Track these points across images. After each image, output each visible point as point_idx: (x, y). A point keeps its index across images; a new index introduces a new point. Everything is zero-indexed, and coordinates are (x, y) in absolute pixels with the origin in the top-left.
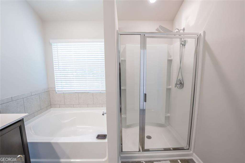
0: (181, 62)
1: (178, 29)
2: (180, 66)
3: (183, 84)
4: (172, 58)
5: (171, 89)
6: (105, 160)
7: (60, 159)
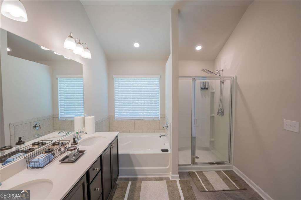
0: (221, 95)
1: (218, 71)
2: (221, 98)
3: (224, 113)
4: (214, 90)
5: (214, 116)
6: (167, 167)
7: (134, 167)
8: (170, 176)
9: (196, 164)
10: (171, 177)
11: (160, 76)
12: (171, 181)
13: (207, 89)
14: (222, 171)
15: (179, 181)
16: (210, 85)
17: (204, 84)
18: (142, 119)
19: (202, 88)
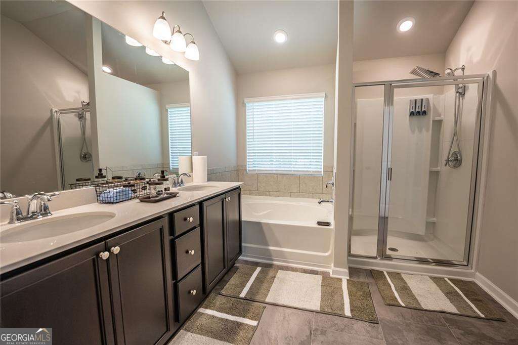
1: (451, 69)
2: (455, 130)
3: (461, 161)
4: (442, 117)
5: (439, 172)
6: (327, 254)
7: (269, 246)
8: (331, 270)
9: (389, 258)
10: (333, 271)
11: (326, 94)
12: (332, 278)
13: (425, 113)
14: (447, 279)
15: (348, 280)
16: (431, 105)
17: (418, 104)
18: (292, 173)
19: (413, 112)
